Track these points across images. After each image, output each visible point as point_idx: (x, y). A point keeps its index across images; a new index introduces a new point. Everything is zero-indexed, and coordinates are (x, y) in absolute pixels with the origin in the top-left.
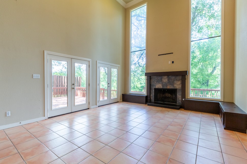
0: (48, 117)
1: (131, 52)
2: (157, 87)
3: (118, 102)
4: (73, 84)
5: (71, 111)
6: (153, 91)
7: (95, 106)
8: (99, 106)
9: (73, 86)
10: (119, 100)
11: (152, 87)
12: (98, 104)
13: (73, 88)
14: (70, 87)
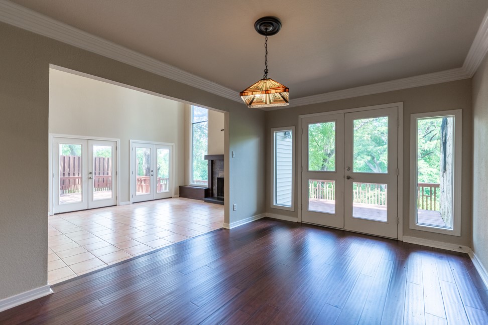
0: (54, 213)
1: (193, 124)
2: (220, 176)
3: (171, 198)
4: (91, 173)
5: (88, 206)
6: (216, 181)
7: (128, 202)
8: (133, 203)
9: (90, 176)
10: (173, 195)
11: (214, 176)
12: (132, 200)
13: (90, 178)
14: (86, 177)
